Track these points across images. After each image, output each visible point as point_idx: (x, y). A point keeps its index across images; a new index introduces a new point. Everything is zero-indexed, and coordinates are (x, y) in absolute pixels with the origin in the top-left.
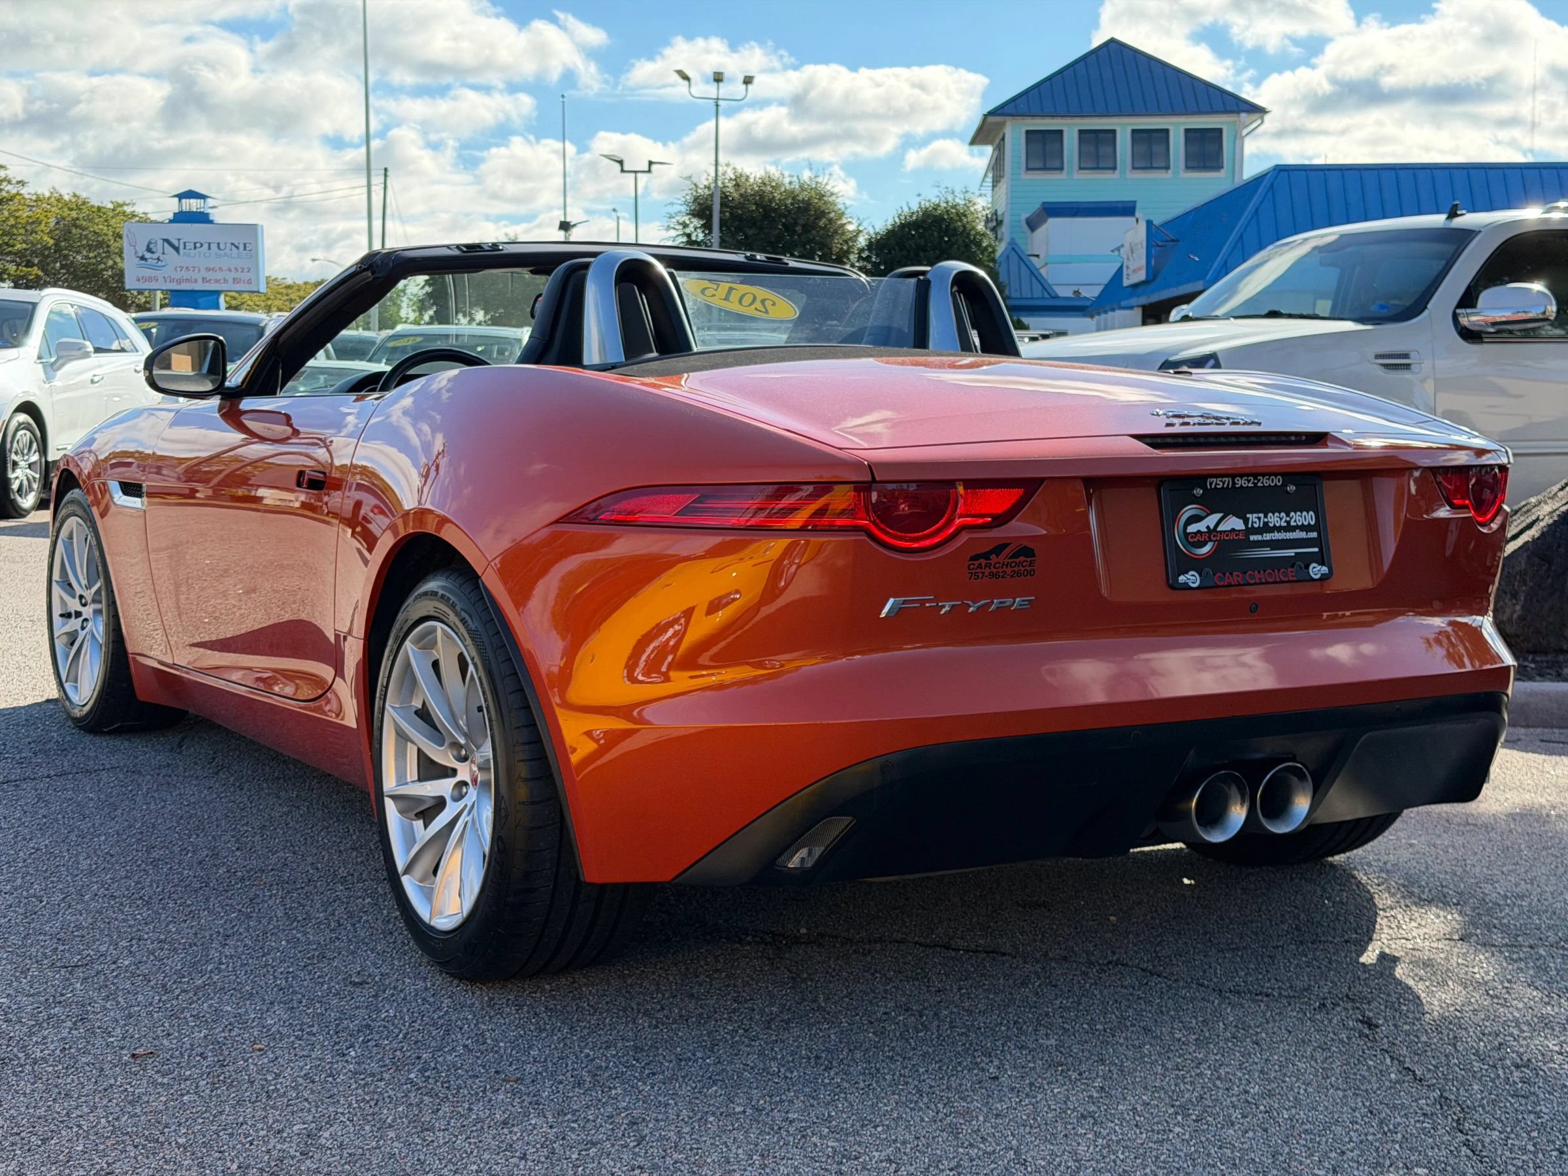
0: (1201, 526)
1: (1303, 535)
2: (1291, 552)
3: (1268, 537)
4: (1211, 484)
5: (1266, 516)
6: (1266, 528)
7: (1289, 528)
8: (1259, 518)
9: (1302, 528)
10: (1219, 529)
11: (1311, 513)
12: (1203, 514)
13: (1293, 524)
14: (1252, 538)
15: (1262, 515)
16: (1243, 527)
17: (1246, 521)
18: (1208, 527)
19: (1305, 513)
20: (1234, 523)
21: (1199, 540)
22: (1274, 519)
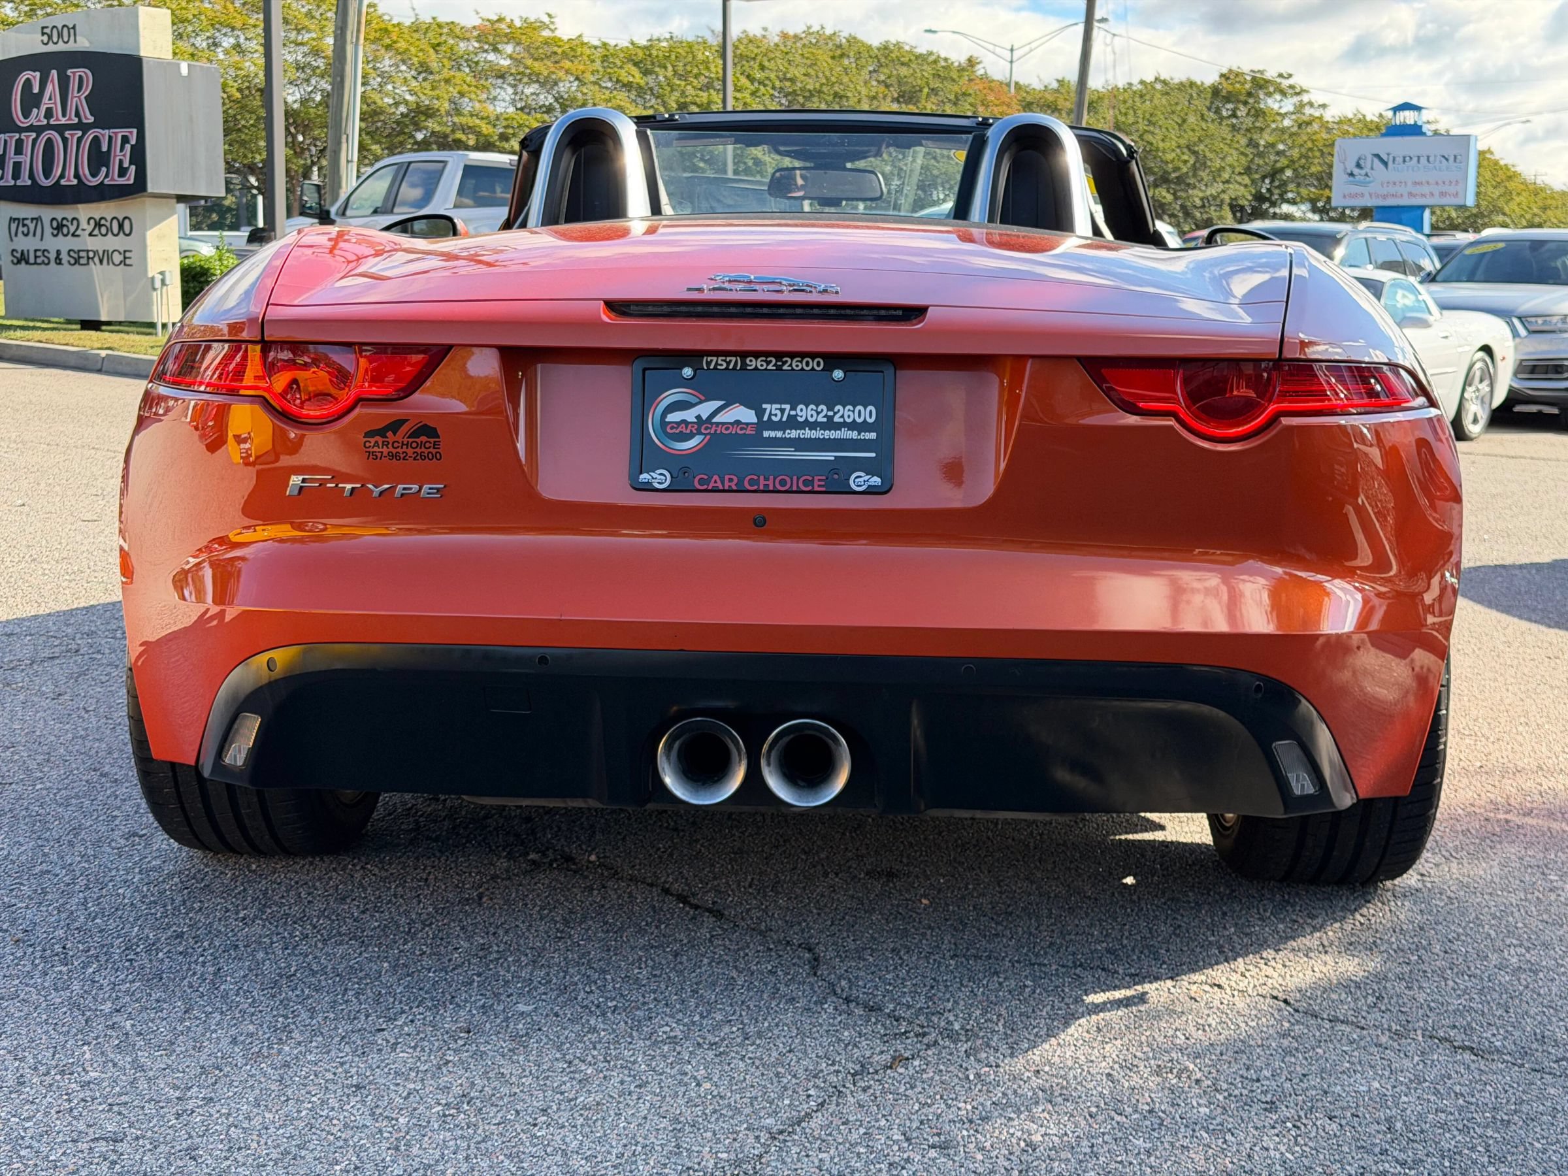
0: (689, 415)
1: (854, 435)
2: (830, 456)
3: (794, 434)
4: (708, 363)
5: (792, 409)
6: (792, 423)
7: (830, 425)
8: (782, 411)
9: (853, 426)
10: (714, 420)
11: (871, 408)
12: (694, 400)
13: (837, 419)
14: (766, 434)
15: (787, 407)
16: (755, 420)
17: (760, 413)
18: (699, 417)
19: (859, 407)
20: (743, 414)
21: (682, 432)
22: (805, 412)
